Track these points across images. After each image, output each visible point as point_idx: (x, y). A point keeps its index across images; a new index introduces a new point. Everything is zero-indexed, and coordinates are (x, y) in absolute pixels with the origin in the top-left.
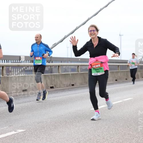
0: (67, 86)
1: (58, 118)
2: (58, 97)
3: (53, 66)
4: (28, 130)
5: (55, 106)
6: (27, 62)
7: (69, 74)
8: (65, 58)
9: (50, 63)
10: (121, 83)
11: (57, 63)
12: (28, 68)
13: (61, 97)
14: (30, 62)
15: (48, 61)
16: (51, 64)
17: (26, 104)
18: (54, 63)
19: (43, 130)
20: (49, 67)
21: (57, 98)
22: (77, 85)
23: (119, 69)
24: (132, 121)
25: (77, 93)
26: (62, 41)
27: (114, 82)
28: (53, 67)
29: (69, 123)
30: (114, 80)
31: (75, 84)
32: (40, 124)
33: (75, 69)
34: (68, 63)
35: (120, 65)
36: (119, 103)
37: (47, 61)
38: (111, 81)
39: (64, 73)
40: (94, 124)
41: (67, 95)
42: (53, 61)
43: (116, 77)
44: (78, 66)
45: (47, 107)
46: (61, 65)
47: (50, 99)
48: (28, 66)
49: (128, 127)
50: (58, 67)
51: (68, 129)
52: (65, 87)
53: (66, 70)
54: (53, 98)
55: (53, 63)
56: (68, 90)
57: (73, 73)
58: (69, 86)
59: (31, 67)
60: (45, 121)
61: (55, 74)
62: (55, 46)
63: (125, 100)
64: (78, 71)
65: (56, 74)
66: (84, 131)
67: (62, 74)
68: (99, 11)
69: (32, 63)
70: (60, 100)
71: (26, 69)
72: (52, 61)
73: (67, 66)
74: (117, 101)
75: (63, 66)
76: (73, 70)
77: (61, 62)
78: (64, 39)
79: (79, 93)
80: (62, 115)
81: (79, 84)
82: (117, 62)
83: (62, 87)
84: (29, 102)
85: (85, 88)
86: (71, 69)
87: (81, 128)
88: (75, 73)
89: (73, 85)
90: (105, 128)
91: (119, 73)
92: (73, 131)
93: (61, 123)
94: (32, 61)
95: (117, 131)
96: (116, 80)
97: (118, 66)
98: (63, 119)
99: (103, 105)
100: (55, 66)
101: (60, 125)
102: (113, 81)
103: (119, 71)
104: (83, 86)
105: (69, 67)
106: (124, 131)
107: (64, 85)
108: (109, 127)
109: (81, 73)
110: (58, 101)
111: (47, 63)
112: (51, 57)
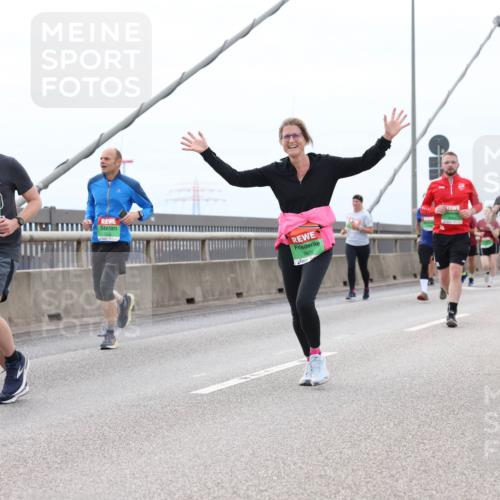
1: (77, 424)
2: (76, 350)
3: (58, 241)
5: (67, 383)
9: (46, 229)
11: (72, 229)
13: (87, 351)
15: (41, 224)
16: (50, 234)
18: (63, 229)
19: (21, 470)
20: (45, 246)
21: (72, 354)
24: (333, 431)
26: (89, 153)
27: (273, 296)
28: (60, 243)
29: (114, 441)
30: (274, 291)
32: (12, 447)
33: (137, 252)
36: (288, 369)
37: (36, 224)
38: (262, 294)
42: (57, 225)
44: (148, 242)
45: (36, 387)
47: (48, 358)
49: (321, 453)
50: (75, 243)
51: (113, 462)
54: (57, 353)
55: (57, 230)
60: (28, 436)
62: (65, 171)
64: (148, 260)
66: (166, 470)
68: (221, 51)
70: (84, 363)
72: (54, 223)
74: (281, 363)
78: (98, 144)
80: (91, 416)
81: (152, 303)
85: (173, 319)
87: (156, 458)
88: (138, 265)
90: (243, 456)
92: (127, 472)
93: (86, 442)
95: (282, 465)
98: (93, 428)
99: (233, 377)
100: (67, 242)
101: (83, 449)
102: (270, 294)
104: (165, 310)
106: (304, 466)
108: (253, 454)
109: (158, 266)
110: (78, 365)
111: (36, 229)
112: (52, 210)
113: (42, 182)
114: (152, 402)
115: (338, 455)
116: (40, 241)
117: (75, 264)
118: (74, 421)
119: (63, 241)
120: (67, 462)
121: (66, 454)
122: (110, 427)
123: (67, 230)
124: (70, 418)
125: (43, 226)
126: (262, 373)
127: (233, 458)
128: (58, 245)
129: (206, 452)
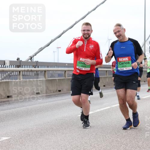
0: (54, 92)
3: (39, 71)
4: (13, 138)
5: (41, 112)
6: (12, 67)
7: (56, 79)
8: (52, 63)
9: (35, 68)
10: (109, 89)
11: (43, 68)
12: (13, 73)
13: (47, 103)
14: (15, 67)
16: (37, 69)
17: (11, 111)
18: (40, 68)
19: (28, 138)
20: (35, 73)
21: (43, 104)
22: (63, 90)
23: (107, 74)
25: (64, 99)
26: (48, 45)
28: (40, 72)
29: (55, 130)
31: (62, 90)
32: (26, 131)
33: (62, 74)
34: (55, 68)
35: (109, 71)
36: (107, 109)
37: (33, 66)
39: (51, 79)
40: (81, 131)
41: (54, 101)
42: (39, 66)
43: (104, 83)
44: (65, 71)
45: (32, 114)
46: (48, 71)
48: (13, 71)
49: (116, 134)
50: (44, 72)
51: (55, 136)
52: (51, 93)
53: (52, 75)
54: (39, 104)
55: (39, 68)
56: (55, 96)
57: (60, 78)
58: (56, 92)
59: (17, 72)
60: (30, 128)
61: (41, 79)
62: (41, 51)
63: (113, 106)
64: (65, 77)
65: (43, 79)
66: (70, 138)
67: (48, 80)
68: (87, 14)
69: (17, 68)
70: (46, 107)
71: (11, 75)
73: (54, 71)
75: (50, 71)
76: (60, 75)
77: (48, 67)
78: (51, 43)
79: (66, 99)
80: (48, 122)
81: (66, 89)
82: (104, 67)
83: (48, 93)
84: (14, 108)
86: (58, 74)
87: (68, 135)
88: (62, 78)
89: (60, 91)
90: (93, 135)
91: (107, 79)
92: (59, 139)
93: (47, 130)
94: (17, 66)
95: (105, 137)
96: (104, 86)
97: (107, 71)
98: (49, 126)
100: (42, 71)
101: (46, 132)
103: (107, 76)
105: (56, 72)
106: (111, 138)
107: (51, 91)
108: (96, 134)
109: (68, 79)
110: (44, 107)
111: (33, 68)
112: (37, 62)
113: (34, 54)
114: (66, 119)
115: (121, 135)
116: (34, 71)
117: (44, 78)
118: (44, 124)
119: (40, 71)
120: (42, 136)
121: (41, 133)
122: (54, 126)
123: (42, 68)
124: (43, 123)
125: (35, 67)
126: (99, 110)
127: (90, 135)
128: (39, 72)
129: (82, 133)
